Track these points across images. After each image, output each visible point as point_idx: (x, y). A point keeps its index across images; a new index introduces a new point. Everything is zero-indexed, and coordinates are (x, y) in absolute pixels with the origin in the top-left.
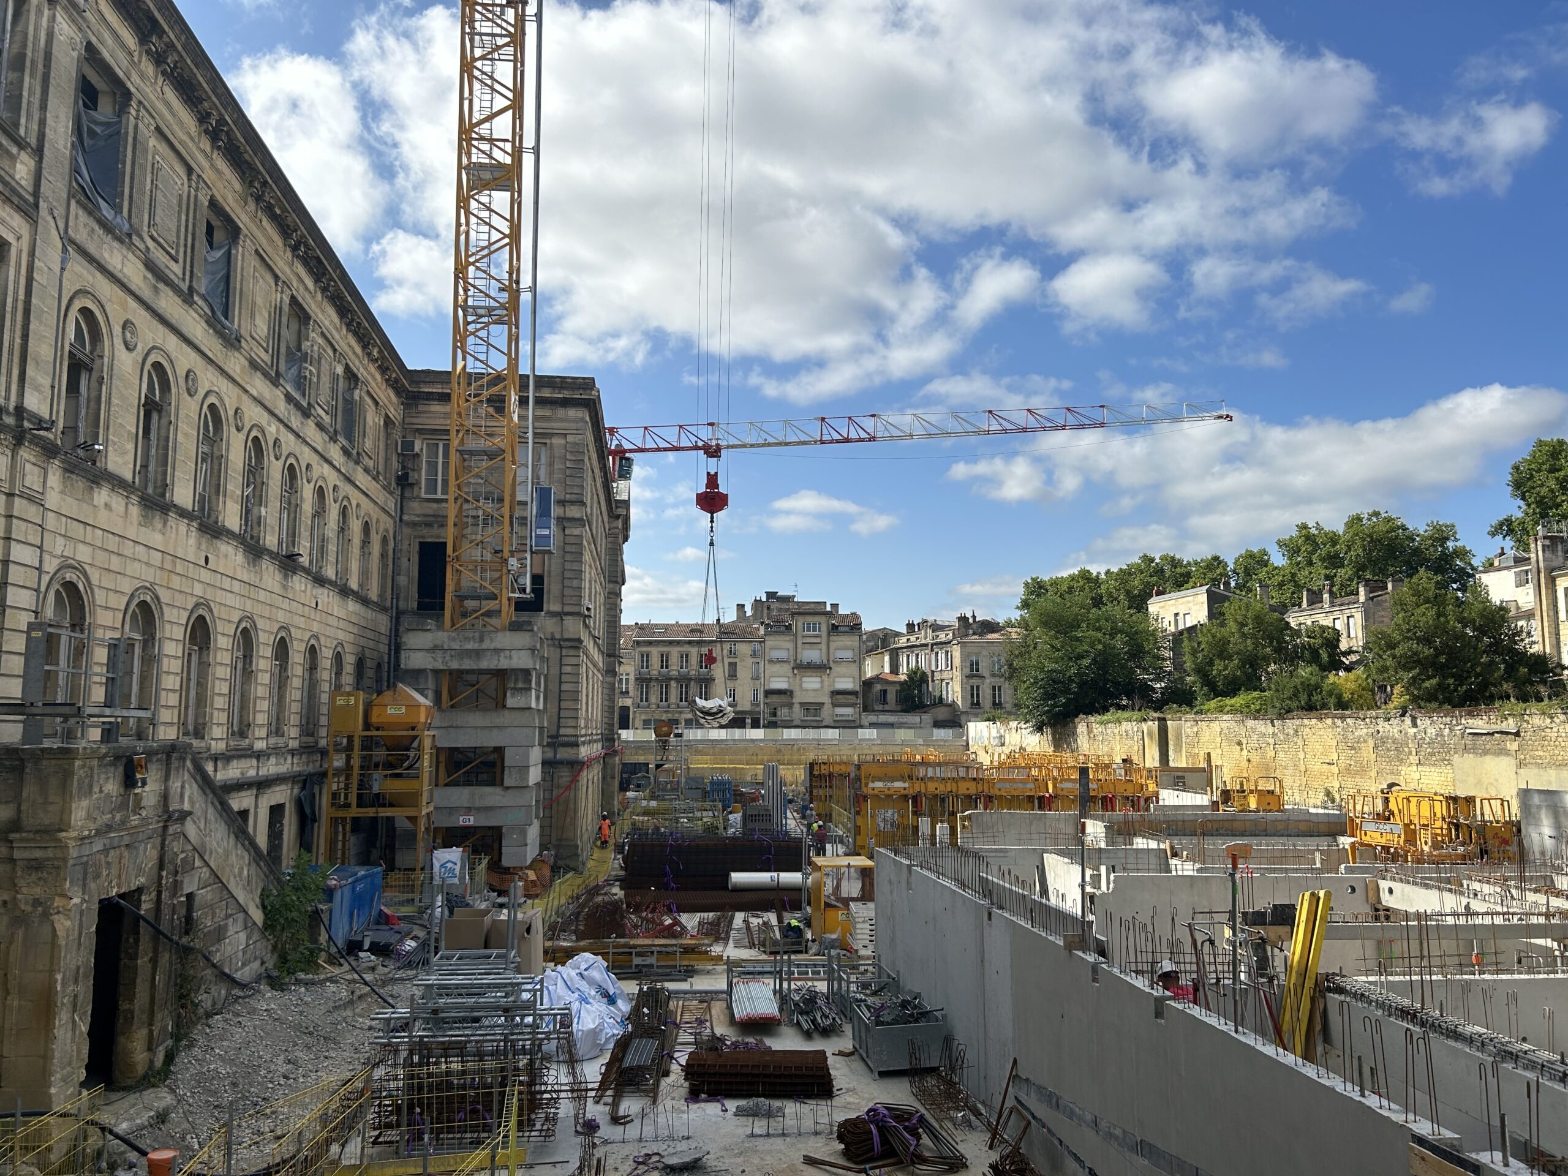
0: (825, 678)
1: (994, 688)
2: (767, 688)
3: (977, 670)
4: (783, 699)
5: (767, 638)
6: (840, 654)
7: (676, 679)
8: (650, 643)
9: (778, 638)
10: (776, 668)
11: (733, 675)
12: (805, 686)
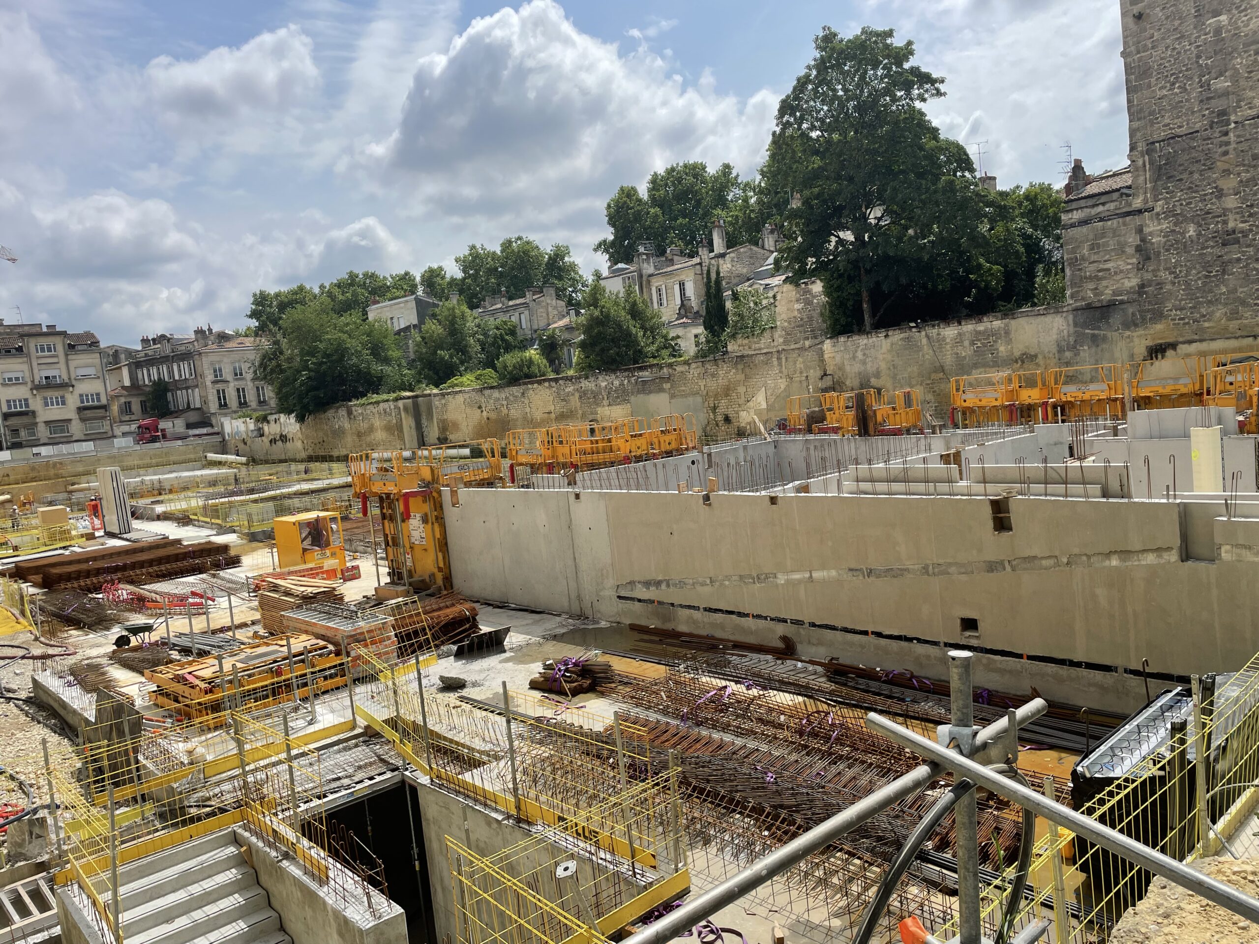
0: (69, 395)
1: (238, 390)
3: (221, 376)
4: (25, 420)
6: (81, 372)
9: (9, 361)
10: (12, 391)
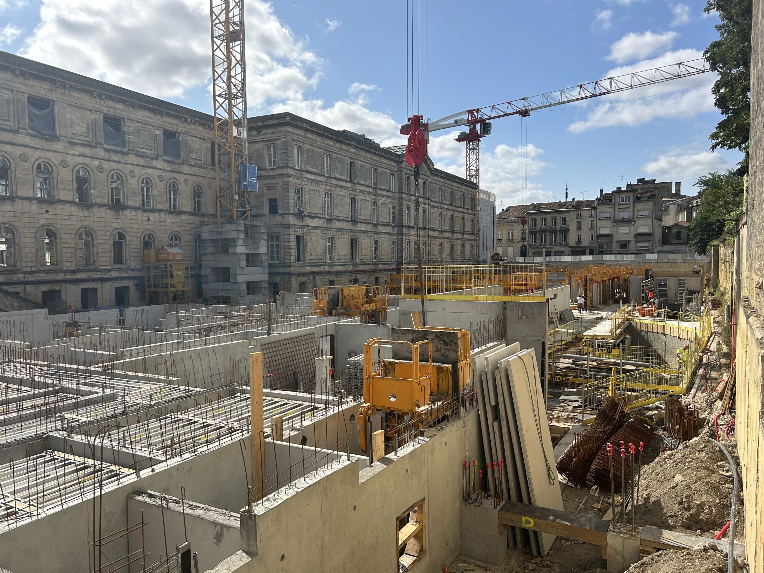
0: (632, 227)
2: (598, 233)
4: (607, 239)
5: (598, 207)
6: (641, 213)
7: (549, 231)
8: (536, 213)
9: (604, 206)
10: (603, 223)
11: (579, 228)
12: (620, 232)
